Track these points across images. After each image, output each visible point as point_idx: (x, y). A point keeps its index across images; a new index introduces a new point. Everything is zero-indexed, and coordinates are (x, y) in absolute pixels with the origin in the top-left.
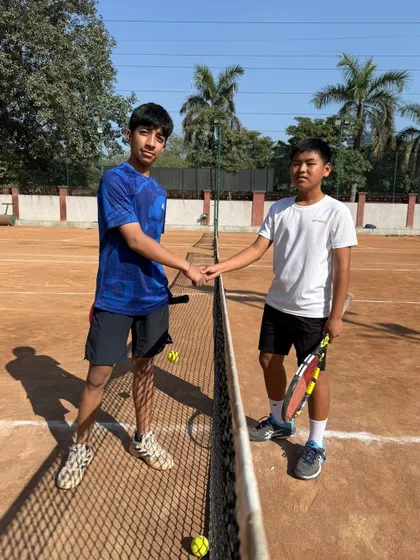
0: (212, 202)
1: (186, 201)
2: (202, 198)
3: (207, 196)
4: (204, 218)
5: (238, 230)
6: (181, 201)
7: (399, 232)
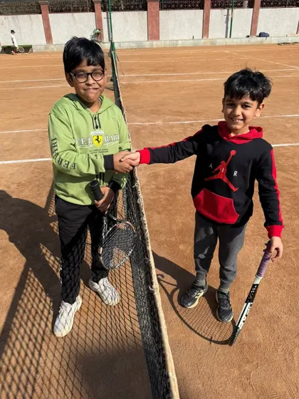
0: (104, 14)
1: (76, 15)
2: (92, 9)
3: (98, 7)
4: (98, 34)
5: (134, 45)
6: (70, 14)
7: (290, 40)
